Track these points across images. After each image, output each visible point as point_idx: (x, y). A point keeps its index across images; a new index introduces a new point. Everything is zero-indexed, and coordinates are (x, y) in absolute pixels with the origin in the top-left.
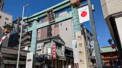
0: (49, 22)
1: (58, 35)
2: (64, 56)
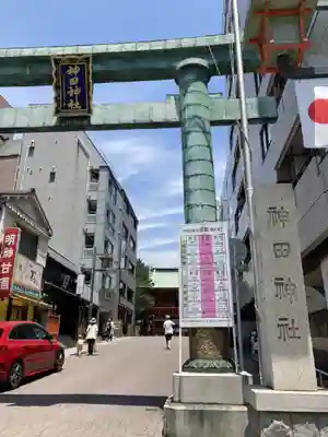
0: (57, 112)
1: (33, 190)
2: (38, 287)
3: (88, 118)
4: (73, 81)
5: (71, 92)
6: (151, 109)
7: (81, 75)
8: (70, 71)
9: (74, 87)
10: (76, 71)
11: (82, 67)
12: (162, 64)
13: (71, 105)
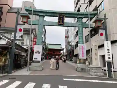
0: (58, 23)
1: (35, 29)
3: (63, 25)
4: (61, 18)
10: (62, 16)
12: (75, 16)
13: (61, 22)
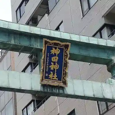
3: (63, 88)
4: (55, 59)
5: (52, 67)
6: (102, 87)
7: (60, 56)
8: (53, 51)
9: (54, 63)
10: (57, 52)
11: (62, 50)
12: (103, 56)
13: (51, 76)
